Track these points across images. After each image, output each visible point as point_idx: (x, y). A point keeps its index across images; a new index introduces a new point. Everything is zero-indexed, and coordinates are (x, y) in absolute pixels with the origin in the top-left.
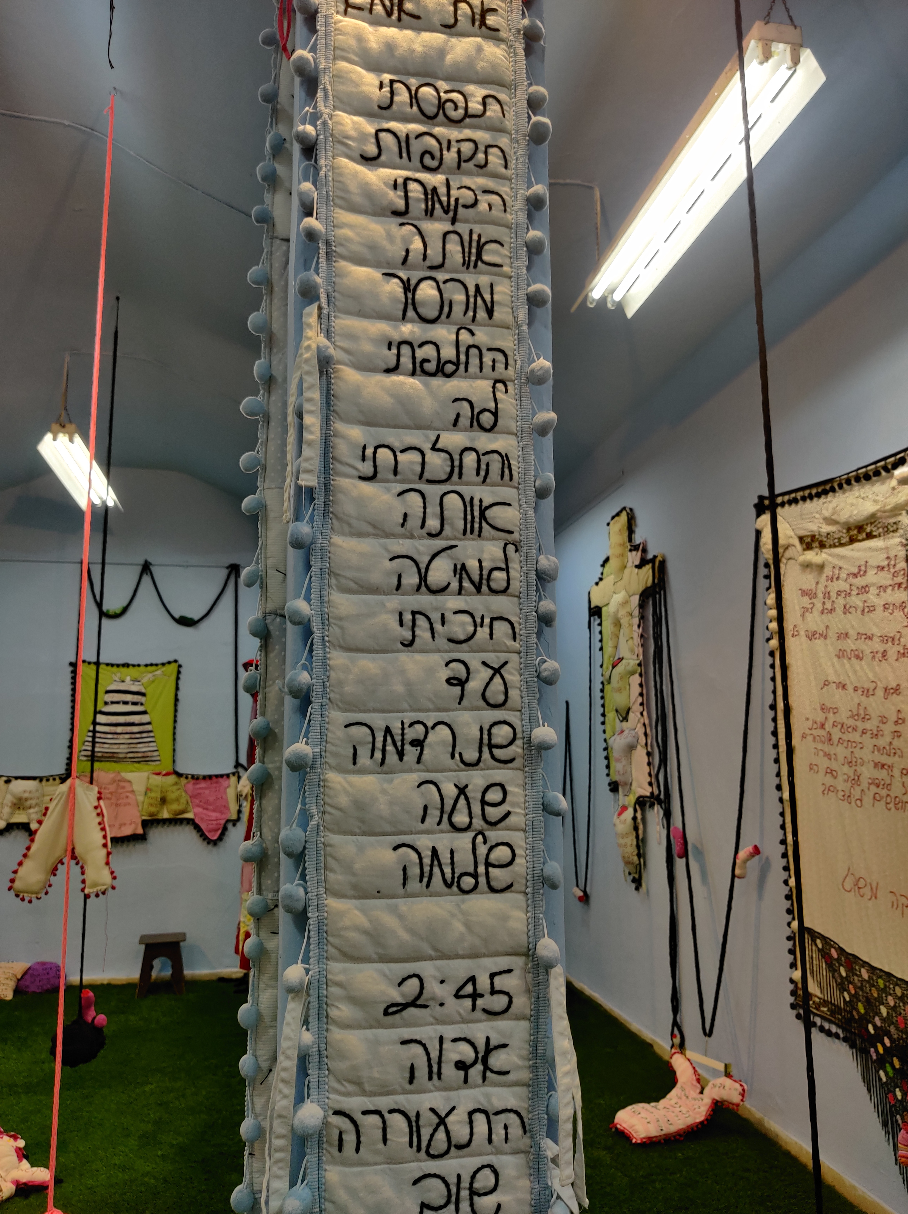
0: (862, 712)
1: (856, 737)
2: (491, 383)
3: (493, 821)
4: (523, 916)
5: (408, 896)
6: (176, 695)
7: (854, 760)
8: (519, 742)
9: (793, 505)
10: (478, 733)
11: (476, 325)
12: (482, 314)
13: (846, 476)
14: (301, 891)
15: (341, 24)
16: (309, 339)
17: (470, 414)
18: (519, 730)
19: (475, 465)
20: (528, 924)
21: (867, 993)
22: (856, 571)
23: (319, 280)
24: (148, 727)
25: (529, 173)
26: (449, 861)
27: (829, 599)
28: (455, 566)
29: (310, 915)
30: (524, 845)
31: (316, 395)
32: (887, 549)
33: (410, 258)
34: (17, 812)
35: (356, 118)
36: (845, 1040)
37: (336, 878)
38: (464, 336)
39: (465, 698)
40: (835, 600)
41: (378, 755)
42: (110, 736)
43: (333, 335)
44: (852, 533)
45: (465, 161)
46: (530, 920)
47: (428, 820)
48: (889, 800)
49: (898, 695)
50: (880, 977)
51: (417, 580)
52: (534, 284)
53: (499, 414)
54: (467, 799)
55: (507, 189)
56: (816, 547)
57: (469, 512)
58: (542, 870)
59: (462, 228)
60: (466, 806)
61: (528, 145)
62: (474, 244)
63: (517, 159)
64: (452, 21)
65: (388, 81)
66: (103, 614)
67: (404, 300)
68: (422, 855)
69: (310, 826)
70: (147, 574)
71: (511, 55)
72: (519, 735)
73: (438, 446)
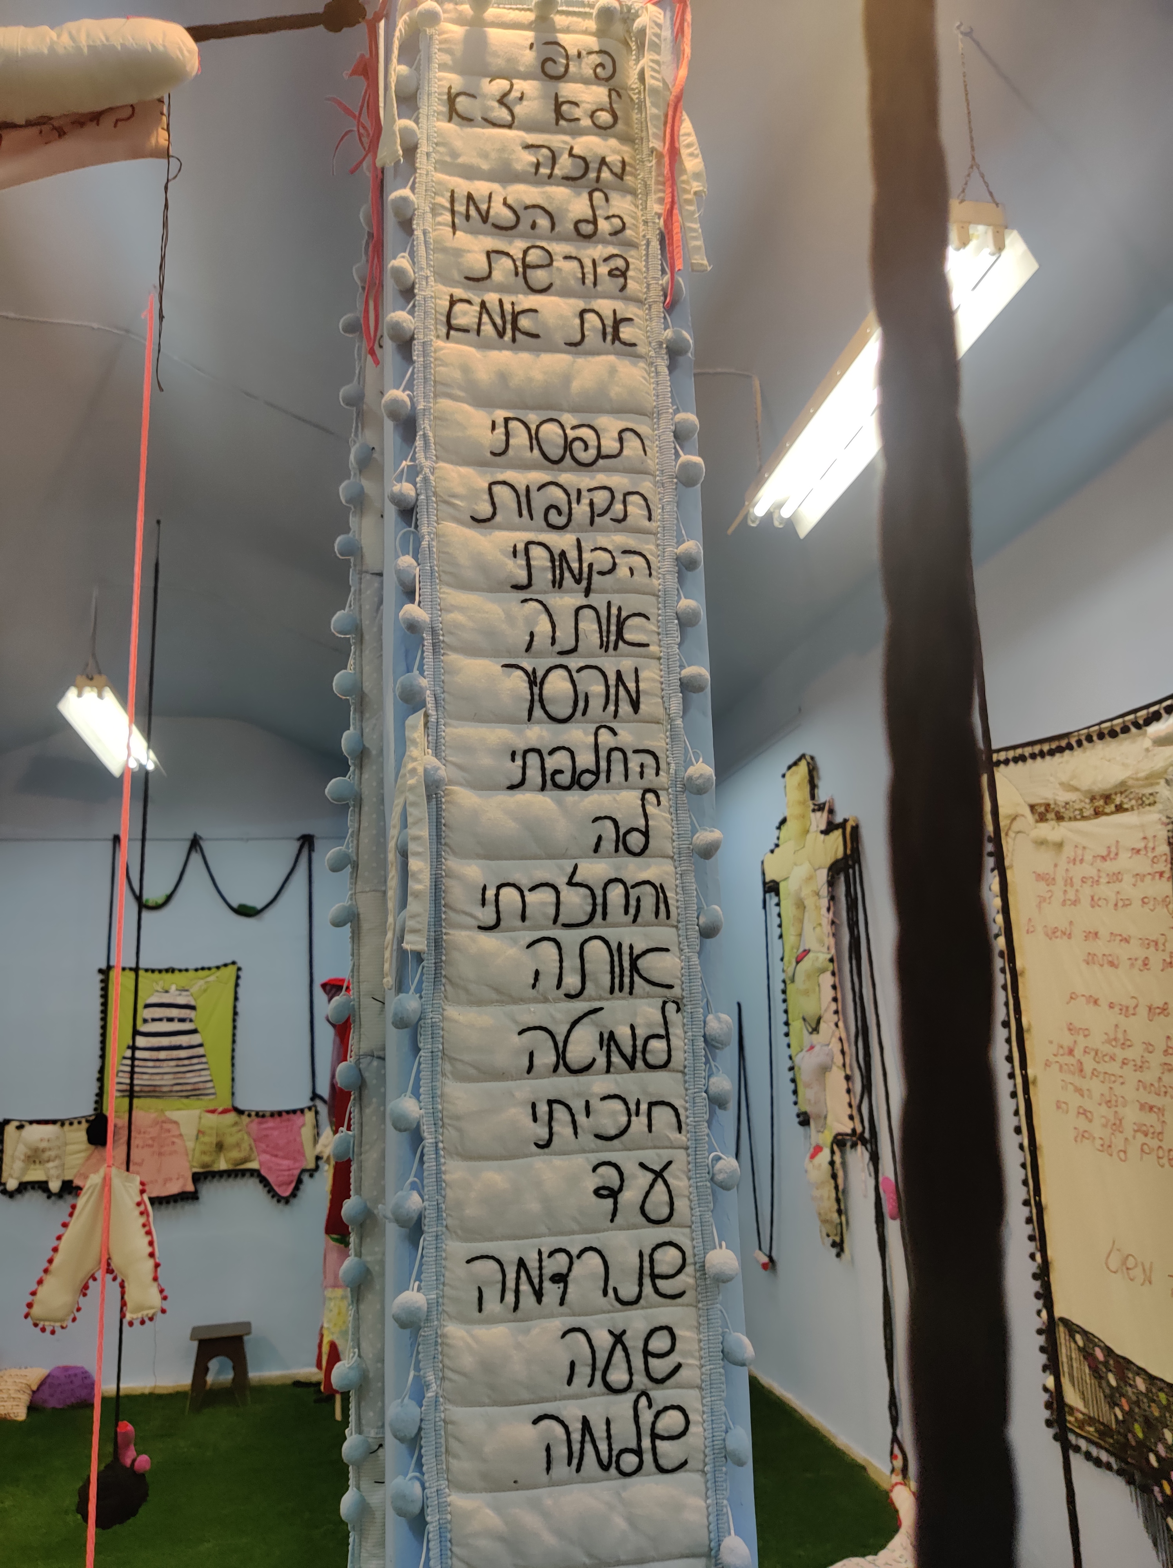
0: (1120, 1036)
1: (1114, 1068)
2: (639, 793)
3: (659, 1377)
4: (702, 1503)
5: (552, 1484)
6: (235, 1007)
7: (1114, 1098)
8: (689, 1269)
9: (1020, 763)
10: (638, 1260)
11: (618, 722)
12: (625, 708)
13: (1085, 731)
14: (417, 1486)
15: (442, 352)
16: (414, 760)
17: (614, 836)
18: (689, 1254)
19: (623, 901)
20: (709, 1515)
21: (1145, 1410)
22: (1104, 853)
23: (424, 682)
24: (200, 1051)
25: (678, 525)
26: (605, 1435)
27: (1072, 886)
28: (601, 1035)
29: (428, 1519)
30: (700, 1407)
31: (423, 831)
32: (1142, 826)
33: (534, 643)
34: (32, 1166)
35: (464, 470)
36: (1120, 1472)
37: (461, 1466)
38: (605, 737)
39: (618, 1214)
40: (1079, 888)
41: (510, 1297)
42: (150, 1064)
43: (443, 748)
44: (1097, 804)
45: (599, 515)
46: (710, 1509)
47: (576, 1380)
48: (1161, 1153)
49: (1166, 1016)
50: (1161, 1390)
51: (554, 1059)
52: (689, 666)
53: (650, 833)
54: (625, 1349)
55: (652, 547)
56: (1052, 820)
57: (616, 963)
58: (724, 1440)
59: (598, 600)
60: (625, 1359)
61: (676, 489)
62: (614, 620)
63: (663, 508)
64: (578, 337)
65: (502, 419)
66: (142, 905)
67: (529, 697)
68: (571, 1429)
69: (426, 1399)
70: (196, 851)
71: (653, 375)
72: (689, 1260)
73: (574, 881)
